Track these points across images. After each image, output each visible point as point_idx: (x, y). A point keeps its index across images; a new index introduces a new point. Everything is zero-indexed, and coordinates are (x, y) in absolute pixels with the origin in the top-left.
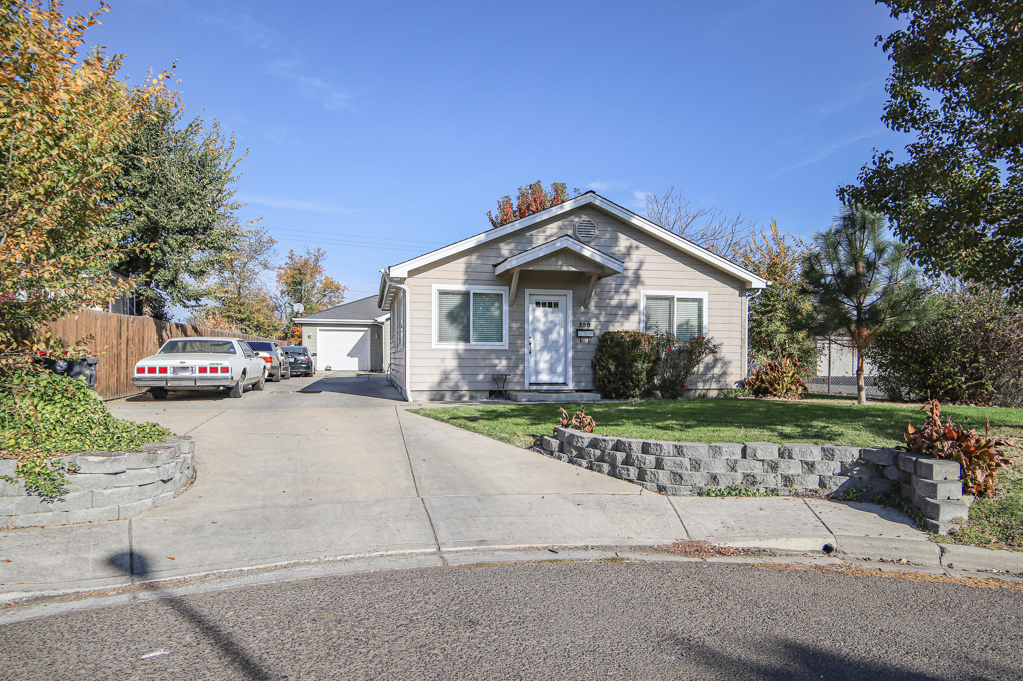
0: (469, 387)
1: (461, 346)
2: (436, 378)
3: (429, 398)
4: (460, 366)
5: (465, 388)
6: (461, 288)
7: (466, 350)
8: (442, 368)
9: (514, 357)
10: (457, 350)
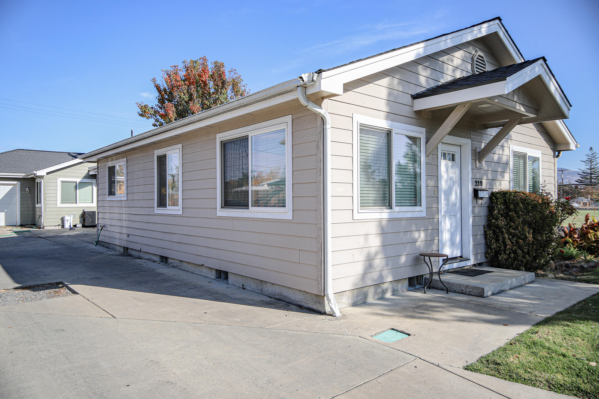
0: (393, 277)
1: (384, 214)
2: (359, 268)
3: (350, 302)
4: (384, 246)
5: (390, 279)
6: (383, 124)
7: (390, 220)
8: (366, 251)
9: (430, 228)
10: (380, 221)
